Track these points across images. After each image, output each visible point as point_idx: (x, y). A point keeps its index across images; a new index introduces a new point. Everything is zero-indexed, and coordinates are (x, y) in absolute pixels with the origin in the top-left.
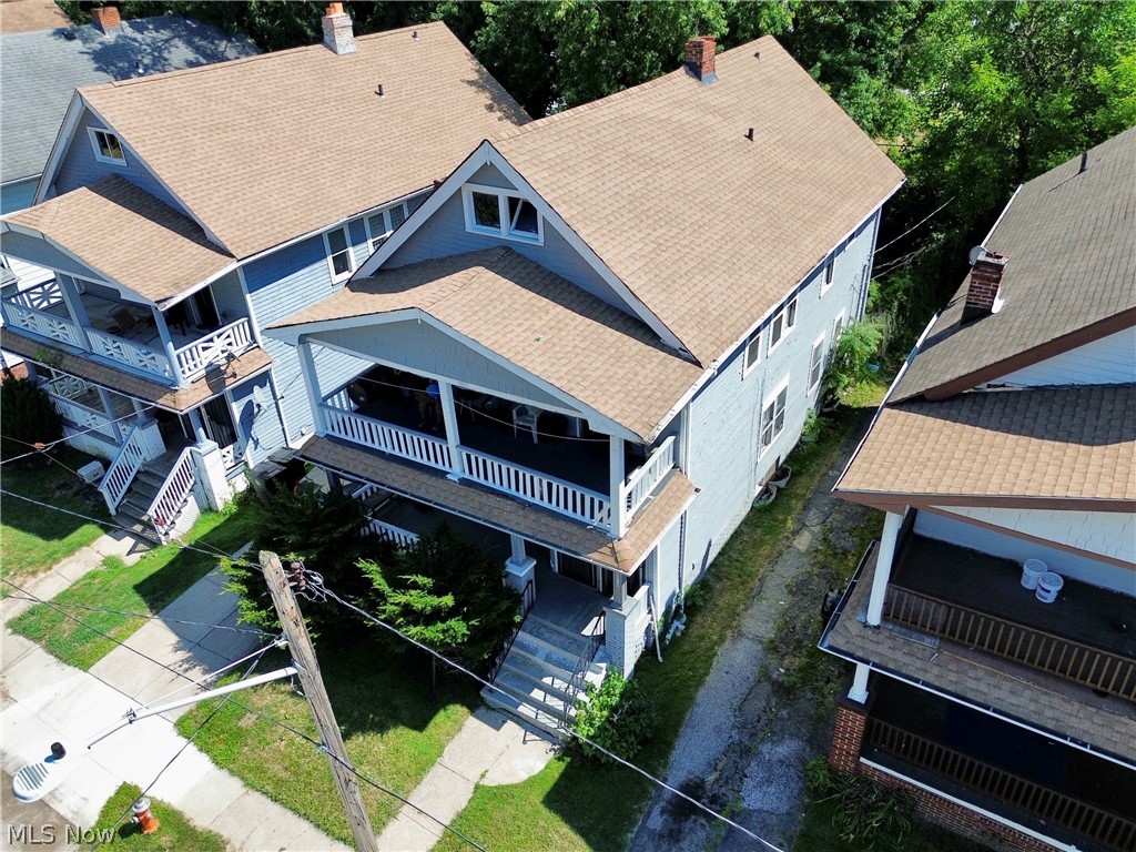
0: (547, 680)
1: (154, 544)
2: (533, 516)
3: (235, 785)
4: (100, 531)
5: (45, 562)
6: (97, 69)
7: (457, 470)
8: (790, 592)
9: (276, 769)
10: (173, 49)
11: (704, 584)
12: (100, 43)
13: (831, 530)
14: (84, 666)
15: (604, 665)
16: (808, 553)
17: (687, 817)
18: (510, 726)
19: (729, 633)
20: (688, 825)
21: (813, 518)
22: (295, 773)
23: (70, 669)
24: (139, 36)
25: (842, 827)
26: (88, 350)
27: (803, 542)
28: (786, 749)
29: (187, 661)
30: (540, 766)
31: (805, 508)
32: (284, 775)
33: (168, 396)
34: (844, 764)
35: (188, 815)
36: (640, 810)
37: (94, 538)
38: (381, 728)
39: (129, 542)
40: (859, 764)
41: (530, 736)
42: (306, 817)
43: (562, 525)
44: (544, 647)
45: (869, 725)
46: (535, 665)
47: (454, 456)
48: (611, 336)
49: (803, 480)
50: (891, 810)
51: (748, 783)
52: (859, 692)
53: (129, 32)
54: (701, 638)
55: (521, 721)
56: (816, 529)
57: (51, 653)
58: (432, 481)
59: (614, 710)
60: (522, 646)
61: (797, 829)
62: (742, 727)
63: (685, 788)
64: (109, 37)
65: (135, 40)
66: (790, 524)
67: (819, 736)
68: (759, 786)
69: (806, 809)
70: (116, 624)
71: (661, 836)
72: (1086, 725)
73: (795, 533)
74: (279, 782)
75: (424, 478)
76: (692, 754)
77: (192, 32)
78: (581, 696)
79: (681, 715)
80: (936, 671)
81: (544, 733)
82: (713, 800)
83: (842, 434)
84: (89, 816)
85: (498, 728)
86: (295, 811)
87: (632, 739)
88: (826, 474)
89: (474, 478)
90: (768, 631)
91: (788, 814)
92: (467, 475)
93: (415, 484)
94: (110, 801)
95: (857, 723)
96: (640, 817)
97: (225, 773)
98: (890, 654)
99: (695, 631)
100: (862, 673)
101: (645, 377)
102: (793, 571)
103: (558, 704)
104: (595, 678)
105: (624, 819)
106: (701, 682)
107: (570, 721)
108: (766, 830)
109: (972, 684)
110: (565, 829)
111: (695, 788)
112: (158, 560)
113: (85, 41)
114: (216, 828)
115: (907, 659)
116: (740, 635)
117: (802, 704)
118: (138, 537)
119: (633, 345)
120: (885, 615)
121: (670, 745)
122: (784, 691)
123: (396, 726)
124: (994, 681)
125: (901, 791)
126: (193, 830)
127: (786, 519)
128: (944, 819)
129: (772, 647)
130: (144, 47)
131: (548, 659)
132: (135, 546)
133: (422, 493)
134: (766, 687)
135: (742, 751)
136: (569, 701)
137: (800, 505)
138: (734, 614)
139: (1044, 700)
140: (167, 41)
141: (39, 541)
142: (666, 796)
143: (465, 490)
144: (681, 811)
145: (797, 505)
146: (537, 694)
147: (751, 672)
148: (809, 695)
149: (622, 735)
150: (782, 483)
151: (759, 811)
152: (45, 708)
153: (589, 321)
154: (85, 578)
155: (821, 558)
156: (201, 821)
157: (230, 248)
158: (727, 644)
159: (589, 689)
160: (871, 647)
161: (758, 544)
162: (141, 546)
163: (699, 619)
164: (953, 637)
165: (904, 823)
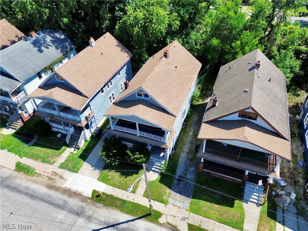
0: (156, 164)
1: (78, 149)
2: (152, 141)
3: (111, 187)
4: (66, 147)
5: (59, 155)
6: (34, 47)
7: (138, 135)
8: (190, 143)
9: (117, 184)
10: (47, 38)
11: (176, 144)
12: (33, 40)
13: (195, 131)
14: (77, 172)
15: (164, 161)
16: (192, 136)
17: (180, 181)
18: (151, 172)
19: (181, 152)
20: (180, 182)
21: (192, 129)
22: (120, 184)
23: (74, 173)
24: (39, 36)
25: (201, 179)
26: (59, 115)
27: (191, 134)
28: (193, 169)
29: (94, 169)
30: (157, 177)
31: (190, 127)
32: (119, 184)
33: (80, 123)
34: (201, 170)
35: (106, 193)
36: (173, 181)
37: (66, 149)
38: (131, 175)
39: (73, 149)
40: (203, 170)
41: (154, 173)
42: (124, 190)
43: (157, 142)
44: (154, 159)
45: (204, 165)
46: (153, 162)
47: (138, 132)
48: (162, 114)
49: (189, 121)
50: (208, 175)
51: (188, 175)
52: (202, 161)
53: (37, 36)
54: (177, 153)
55: (153, 171)
56: (193, 131)
57: (70, 171)
58: (134, 136)
59: (167, 167)
60: (151, 159)
61: (195, 180)
62: (186, 167)
63: (179, 177)
64: (34, 38)
65: (39, 37)
66: (188, 131)
67: (197, 167)
68: (189, 175)
69: (196, 177)
70: (79, 164)
71: (177, 184)
72: (230, 163)
73: (189, 132)
74: (118, 186)
75: (133, 136)
76: (179, 172)
77: (49, 32)
78: (162, 166)
79: (177, 166)
80: (212, 158)
81: (157, 172)
82: (183, 178)
83: (194, 111)
84: (90, 196)
85: (149, 172)
86: (122, 189)
87: (171, 171)
88: (193, 120)
89: (142, 135)
90: (187, 150)
91: (194, 178)
92: (140, 135)
93: (131, 137)
94: (92, 193)
95: (203, 165)
96: (173, 182)
97: (109, 186)
98: (206, 156)
99: (176, 152)
100: (202, 159)
101: (169, 120)
102: (190, 139)
103: (159, 168)
104: (163, 163)
105: (171, 183)
106: (178, 161)
107: (161, 170)
108: (191, 181)
109: (216, 159)
110: (163, 185)
111: (180, 176)
112: (80, 152)
113: (30, 40)
114: (111, 194)
115: (208, 157)
116: (183, 152)
117: (194, 162)
118: (75, 148)
119: (166, 115)
120: (205, 151)
121: (176, 171)
122: (191, 160)
123: (134, 174)
124: (219, 158)
125: (209, 172)
126: (108, 195)
127: (187, 130)
128: (215, 176)
129: (188, 153)
130: (41, 39)
131: (155, 161)
132: (74, 149)
133: (133, 138)
134: (188, 160)
135: (186, 170)
136: (160, 167)
137: (189, 127)
138: (182, 148)
139: (225, 160)
140: (45, 36)
141: (56, 151)
142: (177, 178)
143: (140, 137)
144: (179, 180)
145: (189, 126)
146: (154, 166)
147: (186, 158)
148: (195, 160)
149: (169, 171)
150: (186, 123)
151: (190, 178)
152: (73, 180)
153: (159, 111)
154: (68, 157)
155: (194, 136)
156: (108, 193)
157: (88, 97)
158: (181, 154)
159: (163, 165)
160: (203, 155)
161: (184, 135)
162: (76, 149)
163: (176, 150)
164: (214, 153)
165: (209, 177)
